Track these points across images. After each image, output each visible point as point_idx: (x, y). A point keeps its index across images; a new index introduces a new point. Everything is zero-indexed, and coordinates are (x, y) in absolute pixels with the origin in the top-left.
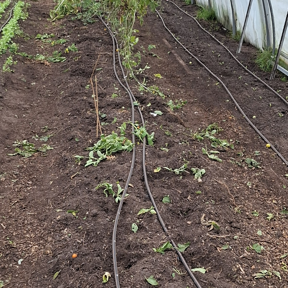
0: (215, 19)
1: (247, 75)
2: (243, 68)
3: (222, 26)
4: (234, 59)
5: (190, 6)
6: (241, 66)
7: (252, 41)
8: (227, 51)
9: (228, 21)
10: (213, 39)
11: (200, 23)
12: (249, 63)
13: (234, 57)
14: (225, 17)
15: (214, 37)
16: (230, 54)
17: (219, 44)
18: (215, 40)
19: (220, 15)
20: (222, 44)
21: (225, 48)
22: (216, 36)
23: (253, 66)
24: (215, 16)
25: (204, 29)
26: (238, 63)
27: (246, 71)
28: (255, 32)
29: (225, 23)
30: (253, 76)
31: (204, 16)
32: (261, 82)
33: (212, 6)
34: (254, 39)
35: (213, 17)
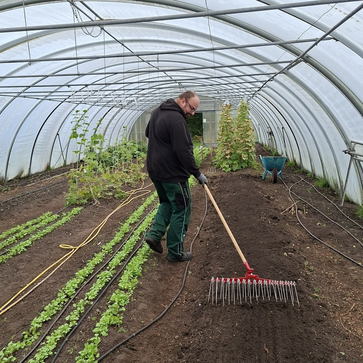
0: (329, 186)
1: (348, 221)
2: (346, 217)
3: (333, 191)
4: (340, 211)
5: (311, 178)
6: (345, 216)
7: (355, 200)
8: (335, 206)
9: (337, 187)
10: (326, 199)
11: (317, 189)
12: (351, 214)
13: (340, 210)
14: (335, 185)
15: (326, 197)
16: (337, 208)
17: (330, 202)
18: (327, 200)
19: (331, 184)
20: (332, 202)
21: (334, 205)
22: (328, 197)
23: (354, 216)
24: (328, 185)
25: (320, 193)
26: (343, 214)
27: (348, 219)
28: (356, 194)
29: (335, 189)
30: (353, 222)
31: (320, 184)
32: (359, 226)
33: (326, 177)
34: (356, 199)
35: (327, 185)
